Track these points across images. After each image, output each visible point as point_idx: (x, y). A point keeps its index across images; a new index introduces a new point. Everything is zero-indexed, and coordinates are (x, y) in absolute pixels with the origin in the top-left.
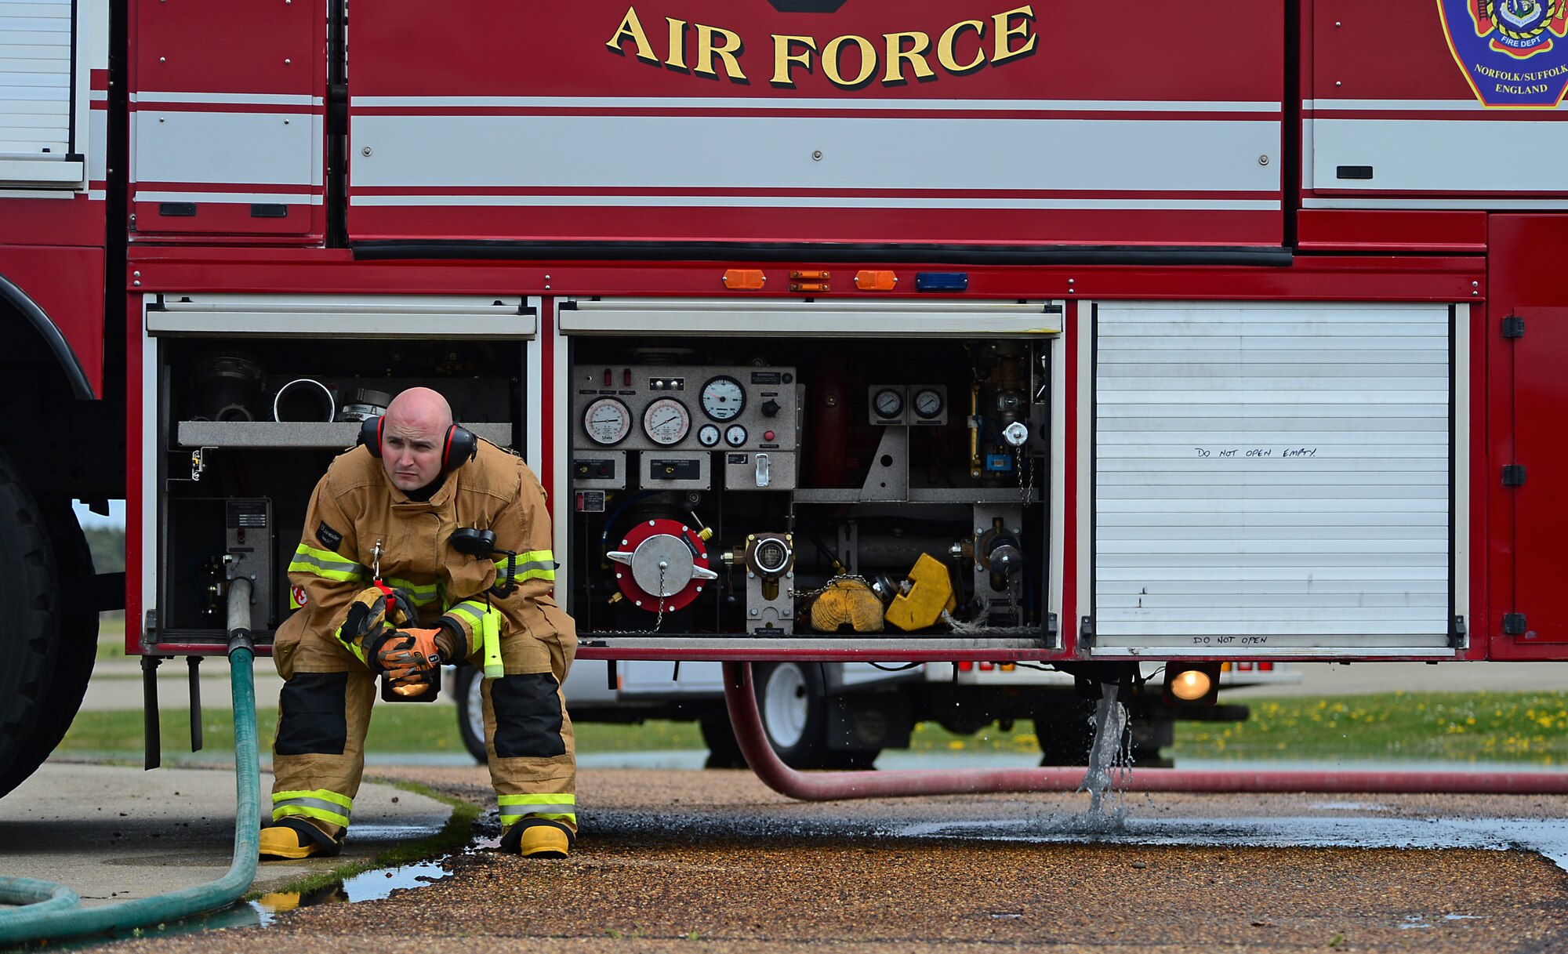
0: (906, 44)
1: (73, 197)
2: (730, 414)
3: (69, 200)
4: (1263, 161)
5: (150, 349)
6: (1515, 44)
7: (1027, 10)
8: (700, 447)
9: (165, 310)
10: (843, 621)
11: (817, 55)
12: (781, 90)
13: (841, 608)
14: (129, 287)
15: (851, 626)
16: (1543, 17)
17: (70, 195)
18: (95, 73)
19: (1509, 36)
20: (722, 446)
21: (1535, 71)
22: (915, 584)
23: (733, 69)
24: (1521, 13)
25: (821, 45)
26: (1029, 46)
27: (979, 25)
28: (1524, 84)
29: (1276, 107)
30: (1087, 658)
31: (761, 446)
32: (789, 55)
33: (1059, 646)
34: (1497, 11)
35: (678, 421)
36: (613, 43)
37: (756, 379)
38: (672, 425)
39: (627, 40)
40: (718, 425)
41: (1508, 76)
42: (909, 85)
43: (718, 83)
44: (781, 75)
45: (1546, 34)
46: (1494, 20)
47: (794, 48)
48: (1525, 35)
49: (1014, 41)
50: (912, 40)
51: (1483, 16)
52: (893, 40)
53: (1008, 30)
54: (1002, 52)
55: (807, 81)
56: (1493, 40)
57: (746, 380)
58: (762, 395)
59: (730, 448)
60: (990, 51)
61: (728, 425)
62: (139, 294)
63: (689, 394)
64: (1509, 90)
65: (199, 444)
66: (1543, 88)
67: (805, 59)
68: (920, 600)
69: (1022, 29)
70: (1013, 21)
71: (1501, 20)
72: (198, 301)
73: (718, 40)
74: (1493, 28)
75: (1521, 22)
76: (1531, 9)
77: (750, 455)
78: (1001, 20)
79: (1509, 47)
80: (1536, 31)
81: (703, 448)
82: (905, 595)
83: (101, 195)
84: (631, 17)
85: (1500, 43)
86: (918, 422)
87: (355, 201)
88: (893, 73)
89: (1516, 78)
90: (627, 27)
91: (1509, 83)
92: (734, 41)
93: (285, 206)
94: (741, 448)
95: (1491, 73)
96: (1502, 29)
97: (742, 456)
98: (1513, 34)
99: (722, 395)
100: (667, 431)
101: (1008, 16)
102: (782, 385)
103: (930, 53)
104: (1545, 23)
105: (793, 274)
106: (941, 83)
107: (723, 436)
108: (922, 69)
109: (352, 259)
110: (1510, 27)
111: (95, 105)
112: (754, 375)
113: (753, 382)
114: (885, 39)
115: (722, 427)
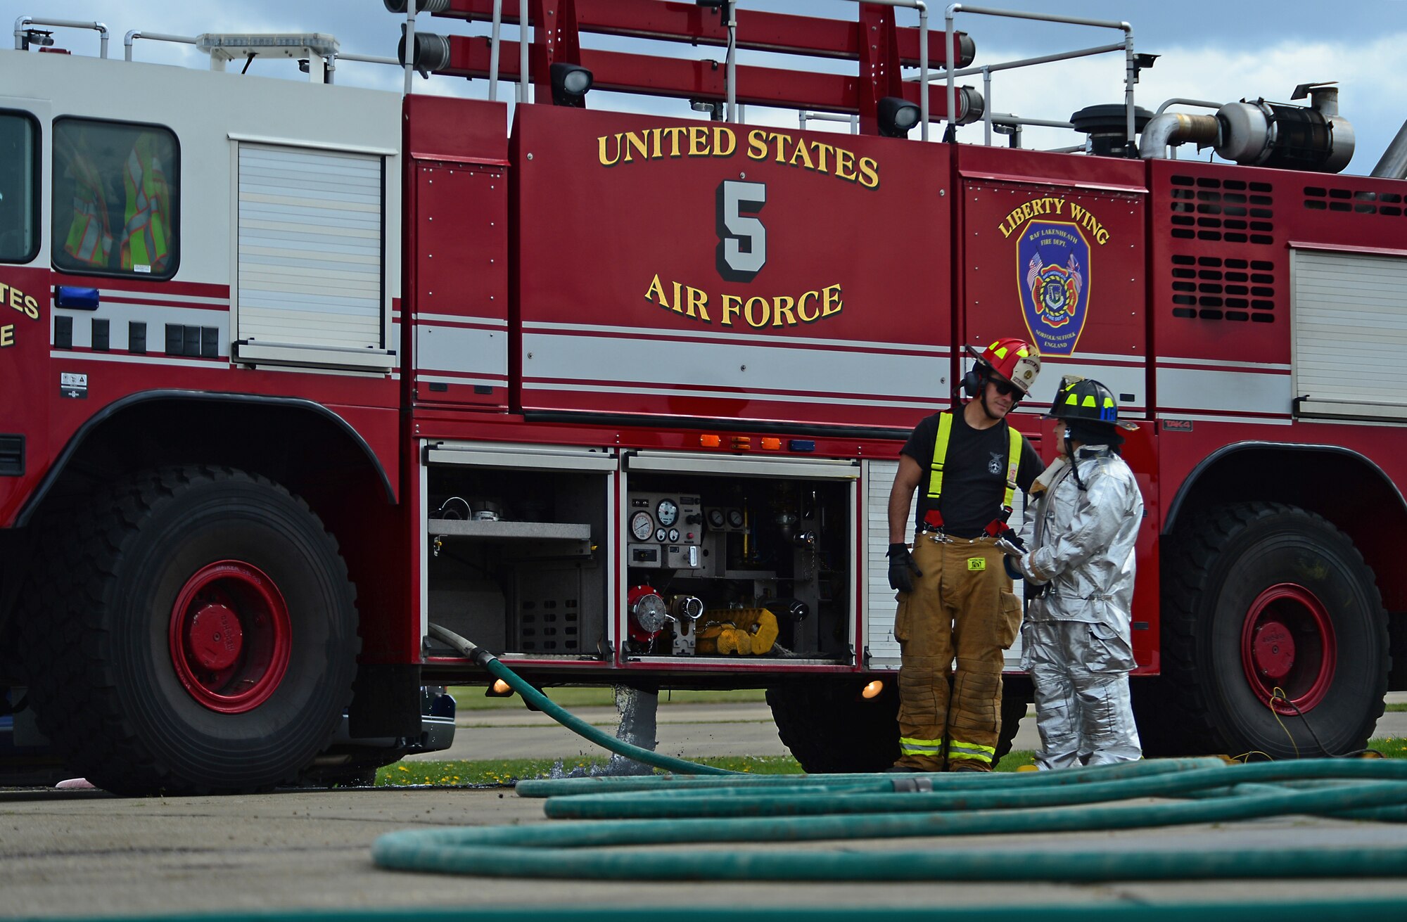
0: (784, 303)
1: (384, 377)
2: (669, 522)
3: (382, 379)
4: (942, 381)
5: (423, 472)
6: (1052, 319)
7: (838, 286)
8: (656, 541)
9: (438, 449)
10: (732, 648)
11: (742, 308)
12: (726, 328)
13: (732, 640)
14: (414, 435)
15: (737, 651)
16: (1064, 304)
17: (383, 376)
18: (394, 300)
19: (1050, 314)
20: (667, 541)
21: (1061, 334)
22: (761, 627)
23: (704, 315)
24: (1055, 301)
25: (745, 302)
26: (839, 308)
27: (816, 294)
28: (1057, 342)
29: (948, 349)
30: (867, 671)
31: (685, 542)
32: (730, 307)
33: (854, 664)
34: (1044, 300)
35: (647, 525)
36: (648, 296)
37: (683, 502)
38: (645, 528)
39: (654, 294)
40: (665, 529)
41: (1050, 337)
42: (785, 329)
43: (696, 323)
44: (726, 320)
45: (1066, 314)
46: (1044, 304)
47: (733, 303)
48: (1057, 314)
49: (833, 304)
50: (785, 301)
51: (1039, 302)
52: (777, 300)
53: (830, 298)
54: (827, 312)
55: (738, 323)
56: (1043, 316)
57: (678, 502)
58: (686, 511)
59: (670, 543)
60: (821, 311)
61: (669, 529)
62: (418, 439)
63: (651, 509)
64: (1050, 345)
65: (438, 533)
66: (1065, 345)
67: (737, 309)
68: (764, 636)
69: (836, 298)
70: (832, 292)
71: (1047, 305)
72: (447, 445)
73: (697, 297)
74: (1043, 310)
75: (1055, 306)
76: (1059, 299)
77: (680, 547)
78: (826, 291)
79: (1050, 320)
80: (1062, 312)
81: (658, 542)
82: (755, 633)
83: (397, 376)
84: (656, 280)
85: (1047, 319)
86: (732, 530)
87: (525, 386)
88: (777, 322)
89: (1053, 339)
90: (654, 286)
91: (1051, 341)
92: (704, 297)
93: (491, 387)
94: (676, 543)
95: (1042, 335)
96: (1047, 310)
97: (676, 548)
98: (1052, 313)
99: (667, 510)
100: (643, 532)
101: (830, 290)
102: (694, 505)
103: (794, 310)
104: (1065, 308)
105: (734, 438)
106: (799, 328)
107: (668, 535)
108: (791, 320)
109: (523, 421)
110: (1051, 309)
111: (395, 320)
112: (681, 498)
113: (681, 503)
114: (773, 300)
115: (667, 530)
